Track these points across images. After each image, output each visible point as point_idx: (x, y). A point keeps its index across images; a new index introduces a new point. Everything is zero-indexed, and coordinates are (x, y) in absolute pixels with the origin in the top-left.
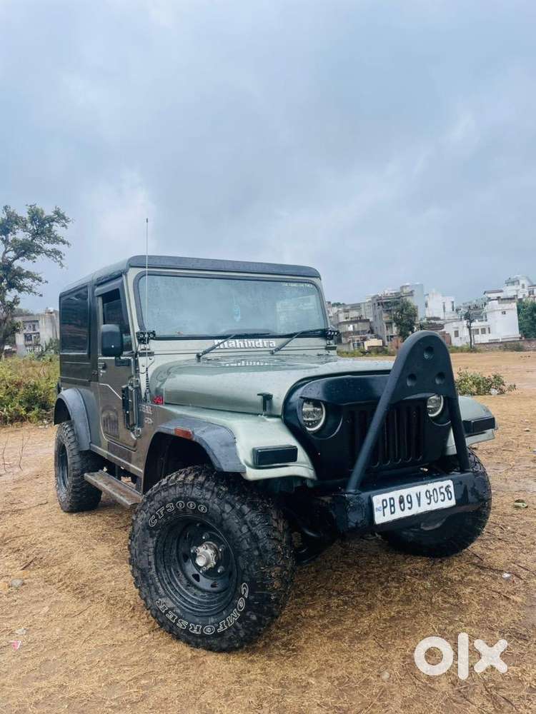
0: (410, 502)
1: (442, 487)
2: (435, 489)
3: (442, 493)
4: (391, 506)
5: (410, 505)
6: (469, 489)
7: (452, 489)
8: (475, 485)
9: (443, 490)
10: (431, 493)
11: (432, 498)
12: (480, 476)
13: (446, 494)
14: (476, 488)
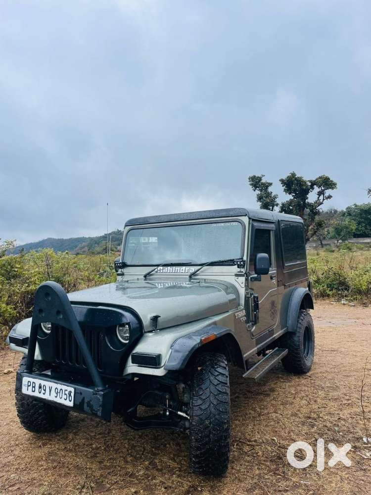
0: (45, 390)
1: (67, 390)
2: (61, 389)
3: (65, 394)
4: (33, 387)
5: (44, 392)
6: (86, 400)
7: (72, 395)
8: (91, 401)
9: (67, 392)
10: (59, 391)
11: (58, 394)
12: (98, 396)
13: (68, 395)
14: (91, 402)
